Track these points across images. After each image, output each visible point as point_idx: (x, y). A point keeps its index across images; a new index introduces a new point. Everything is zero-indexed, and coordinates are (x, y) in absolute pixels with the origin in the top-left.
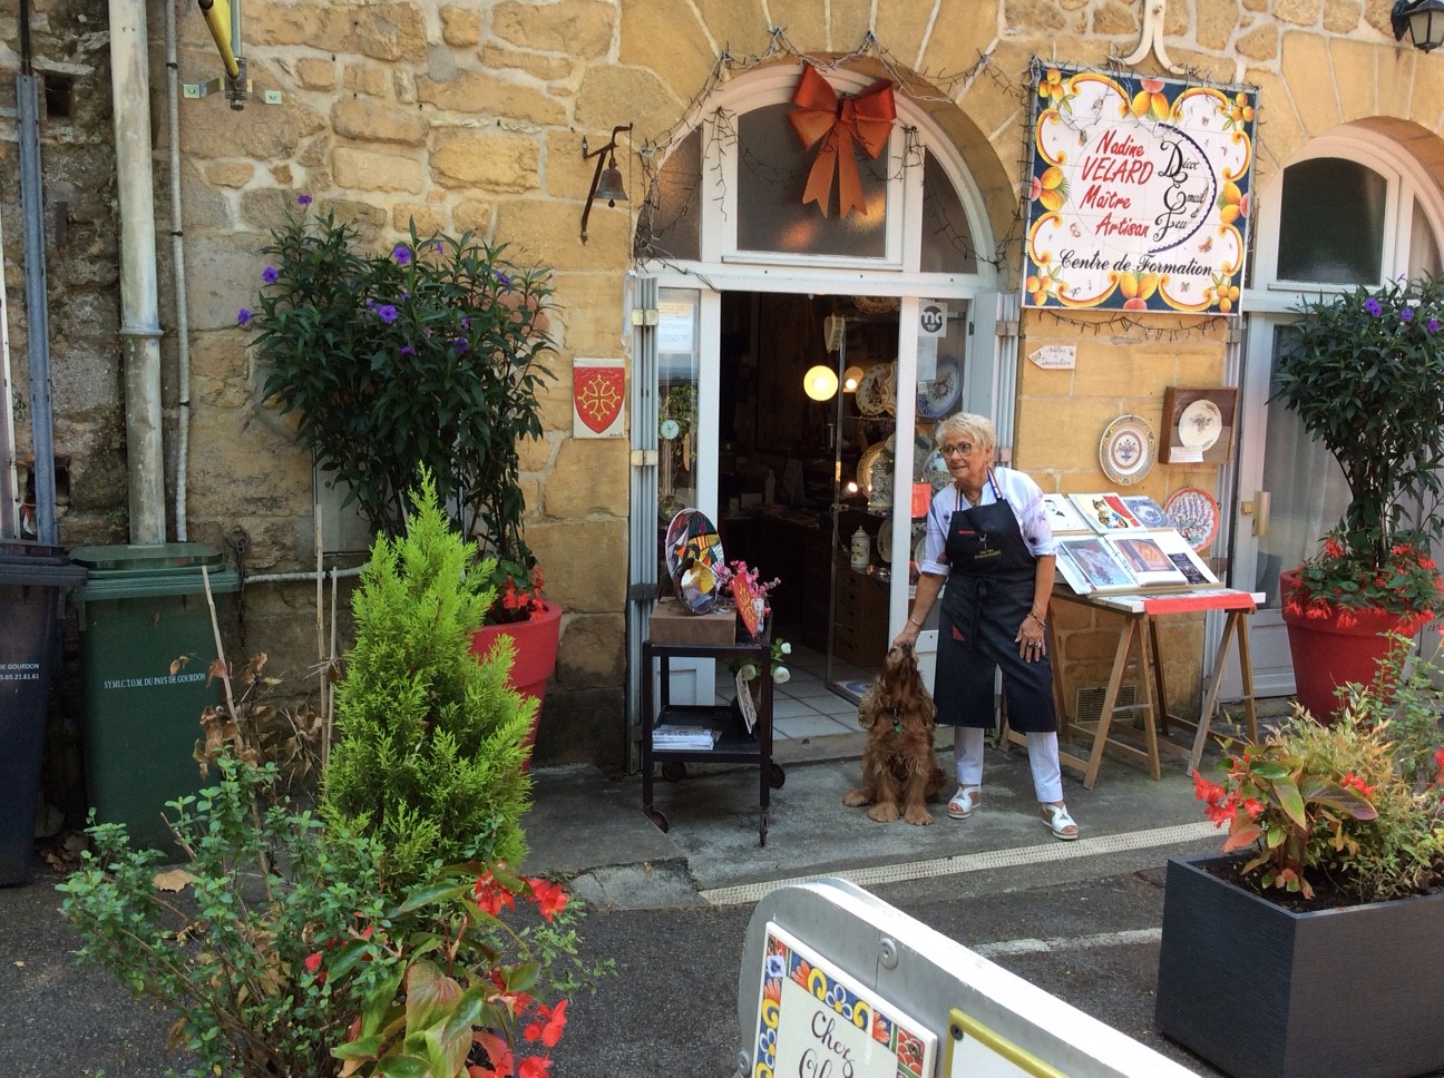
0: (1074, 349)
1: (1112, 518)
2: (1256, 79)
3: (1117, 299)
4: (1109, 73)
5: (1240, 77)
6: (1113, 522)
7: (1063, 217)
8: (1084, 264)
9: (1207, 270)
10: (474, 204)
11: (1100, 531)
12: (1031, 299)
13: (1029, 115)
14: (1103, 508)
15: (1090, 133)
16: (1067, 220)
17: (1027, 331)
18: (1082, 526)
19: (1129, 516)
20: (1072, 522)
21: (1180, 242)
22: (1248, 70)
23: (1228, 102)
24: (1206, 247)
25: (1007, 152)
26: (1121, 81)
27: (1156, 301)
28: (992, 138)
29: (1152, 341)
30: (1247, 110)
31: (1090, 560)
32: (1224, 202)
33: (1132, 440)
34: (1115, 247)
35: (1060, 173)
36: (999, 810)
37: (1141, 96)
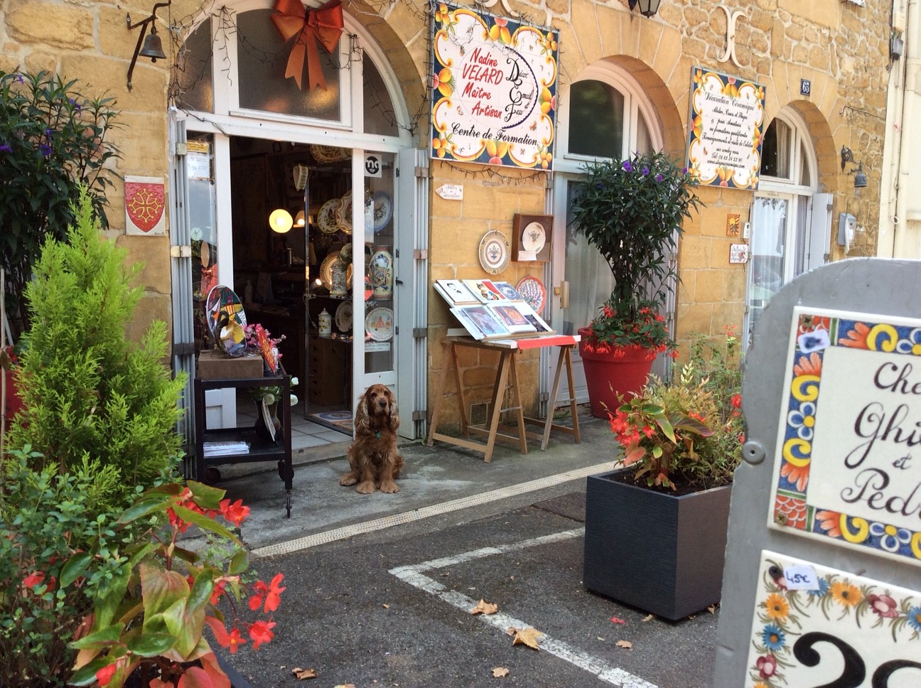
0: (462, 187)
1: (489, 295)
2: (558, 25)
3: (486, 156)
4: (476, 10)
5: (549, 23)
6: (490, 297)
7: (452, 101)
8: (466, 132)
9: (534, 142)
10: (42, 55)
11: (484, 302)
12: (436, 153)
13: (430, 32)
14: (483, 288)
15: (466, 48)
16: (455, 103)
17: (434, 174)
18: (473, 299)
19: (498, 293)
20: (466, 296)
21: (519, 123)
22: (553, 19)
23: (543, 37)
24: (534, 128)
25: (417, 55)
26: (483, 17)
27: (507, 160)
28: (407, 45)
29: (506, 184)
30: (553, 43)
31: (481, 319)
32: (543, 100)
33: (497, 246)
34: (484, 123)
35: (450, 73)
36: (438, 479)
37: (494, 28)
